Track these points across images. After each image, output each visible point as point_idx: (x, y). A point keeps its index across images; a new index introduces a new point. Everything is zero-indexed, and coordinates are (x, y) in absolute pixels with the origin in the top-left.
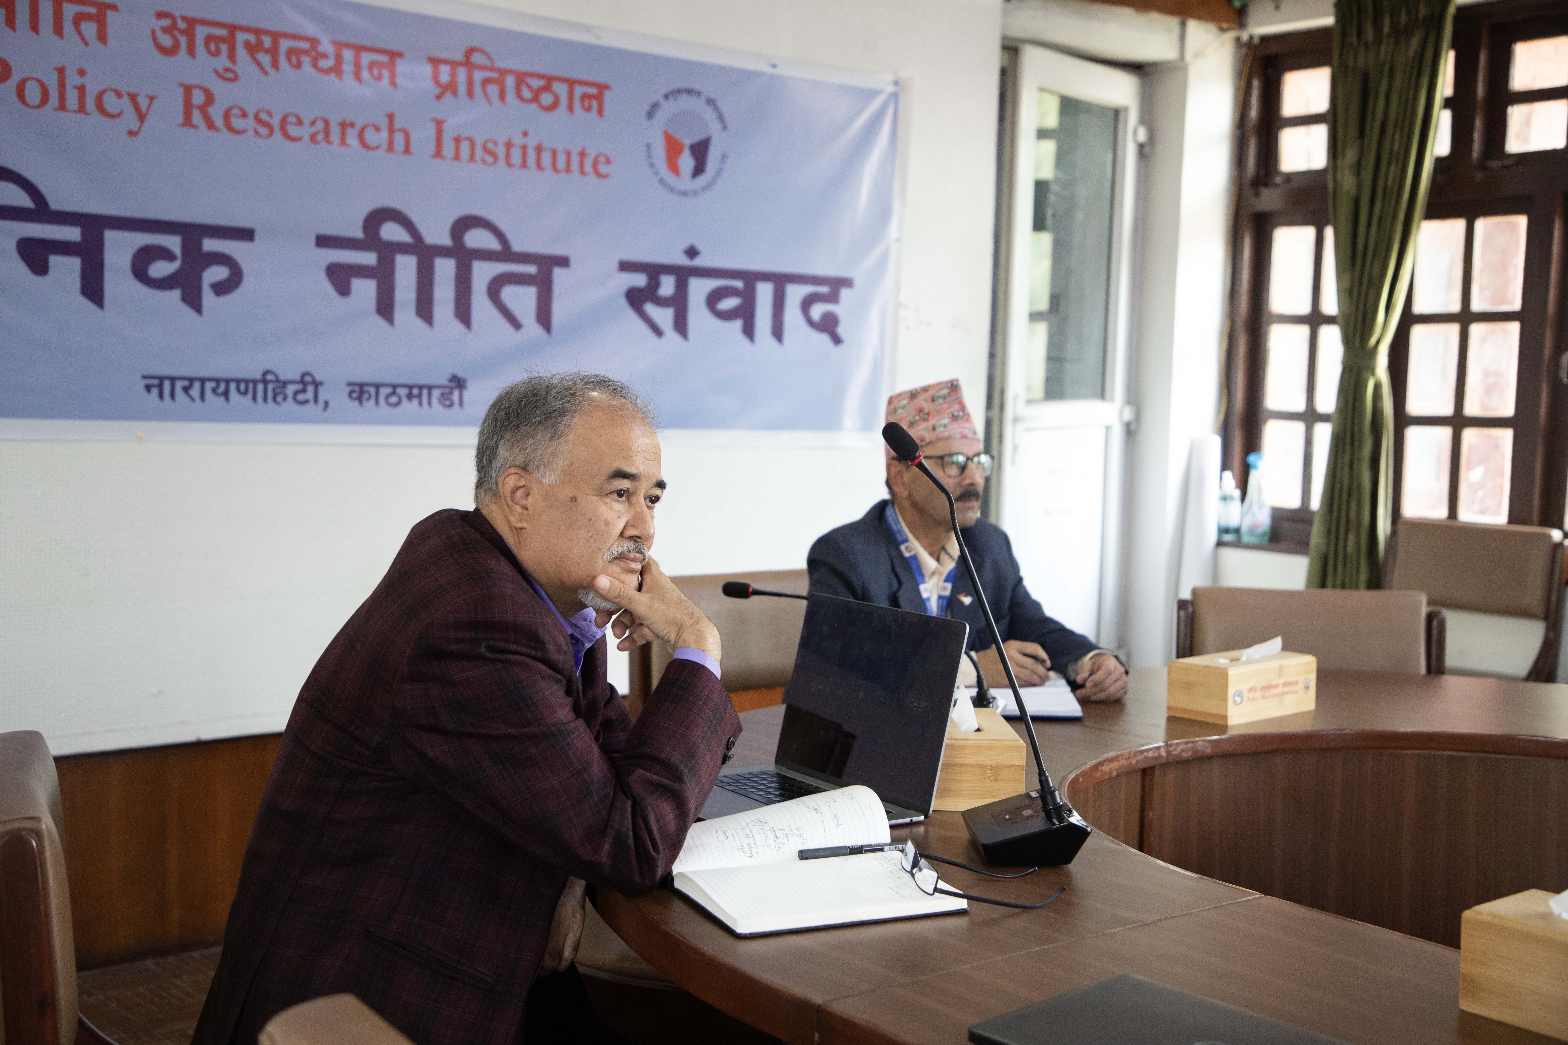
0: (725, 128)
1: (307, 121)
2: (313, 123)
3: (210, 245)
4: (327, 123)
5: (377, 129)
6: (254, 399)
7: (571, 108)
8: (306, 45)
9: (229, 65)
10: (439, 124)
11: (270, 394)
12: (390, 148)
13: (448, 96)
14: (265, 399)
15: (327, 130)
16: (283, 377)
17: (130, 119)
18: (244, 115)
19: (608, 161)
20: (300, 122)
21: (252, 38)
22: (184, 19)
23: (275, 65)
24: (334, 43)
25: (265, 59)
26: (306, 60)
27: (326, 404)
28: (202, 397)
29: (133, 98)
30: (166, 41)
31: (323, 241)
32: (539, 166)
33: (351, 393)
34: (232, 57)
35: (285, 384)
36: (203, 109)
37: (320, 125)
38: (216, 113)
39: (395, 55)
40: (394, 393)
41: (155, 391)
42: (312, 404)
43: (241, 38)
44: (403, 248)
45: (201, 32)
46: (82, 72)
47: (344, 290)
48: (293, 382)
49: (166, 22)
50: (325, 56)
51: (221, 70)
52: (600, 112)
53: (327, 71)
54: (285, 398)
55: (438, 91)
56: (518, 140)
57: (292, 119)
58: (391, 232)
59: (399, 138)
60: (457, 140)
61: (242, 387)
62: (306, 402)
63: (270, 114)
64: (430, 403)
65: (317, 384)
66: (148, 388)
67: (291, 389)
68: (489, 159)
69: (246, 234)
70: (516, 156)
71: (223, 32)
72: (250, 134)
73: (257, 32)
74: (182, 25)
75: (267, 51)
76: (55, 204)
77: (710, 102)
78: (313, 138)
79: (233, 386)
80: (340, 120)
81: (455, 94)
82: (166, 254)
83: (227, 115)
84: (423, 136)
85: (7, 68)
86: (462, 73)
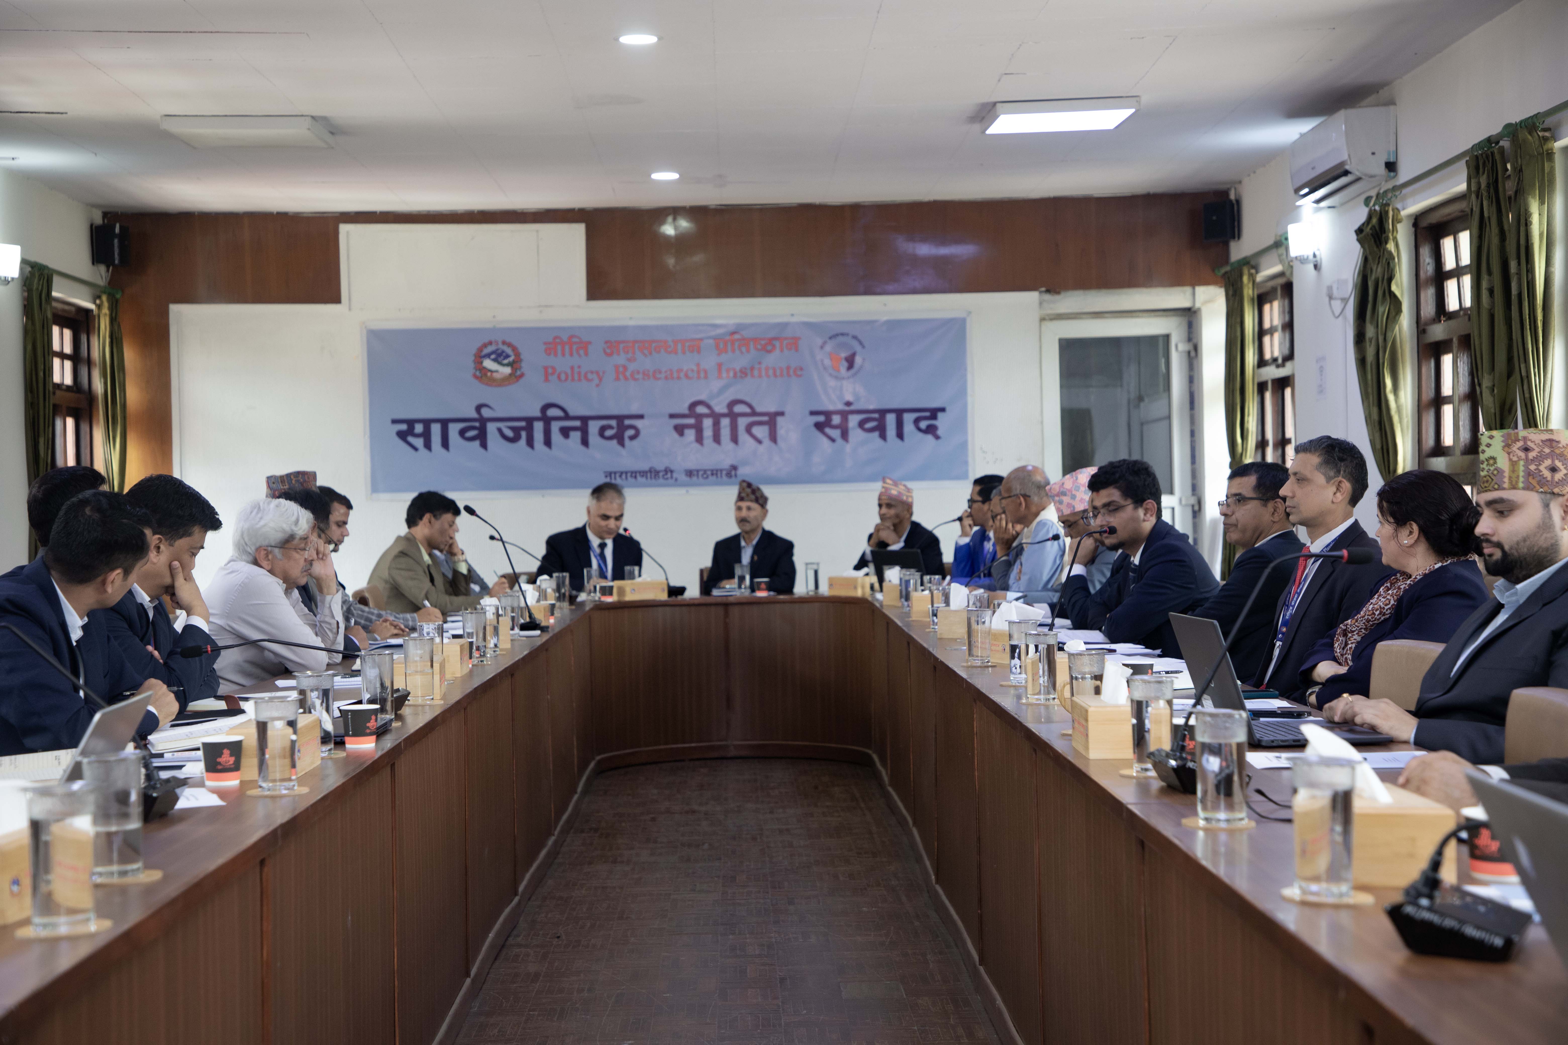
0: (863, 347)
1: (663, 372)
2: (666, 372)
3: (627, 422)
4: (672, 372)
5: (693, 371)
6: (647, 478)
7: (782, 350)
8: (662, 344)
9: (633, 356)
10: (720, 365)
11: (654, 476)
12: (699, 378)
13: (723, 353)
14: (653, 478)
15: (672, 374)
16: (658, 470)
17: (596, 381)
18: (639, 373)
20: (661, 373)
21: (641, 345)
22: (616, 342)
23: (650, 353)
24: (673, 342)
25: (646, 351)
26: (662, 350)
27: (676, 479)
29: (597, 373)
30: (608, 351)
31: (672, 416)
32: (767, 375)
33: (686, 474)
34: (634, 353)
35: (659, 472)
36: (624, 374)
37: (669, 373)
38: (628, 374)
39: (699, 342)
40: (705, 474)
42: (670, 480)
43: (637, 345)
44: (707, 416)
45: (621, 346)
46: (579, 367)
47: (681, 434)
48: (661, 471)
49: (608, 345)
50: (670, 347)
51: (629, 358)
52: (797, 350)
53: (670, 353)
54: (659, 478)
55: (718, 352)
57: (657, 372)
58: (701, 410)
59: (702, 373)
61: (642, 474)
62: (668, 479)
63: (649, 371)
64: (721, 476)
65: (672, 472)
67: (661, 474)
69: (641, 417)
70: (756, 373)
71: (630, 344)
72: (641, 380)
73: (643, 342)
74: (614, 344)
75: (647, 348)
76: (572, 414)
77: (855, 337)
78: (666, 378)
79: (638, 474)
80: (677, 370)
81: (726, 352)
82: (610, 427)
83: (632, 374)
84: (713, 371)
85: (554, 370)
86: (729, 343)
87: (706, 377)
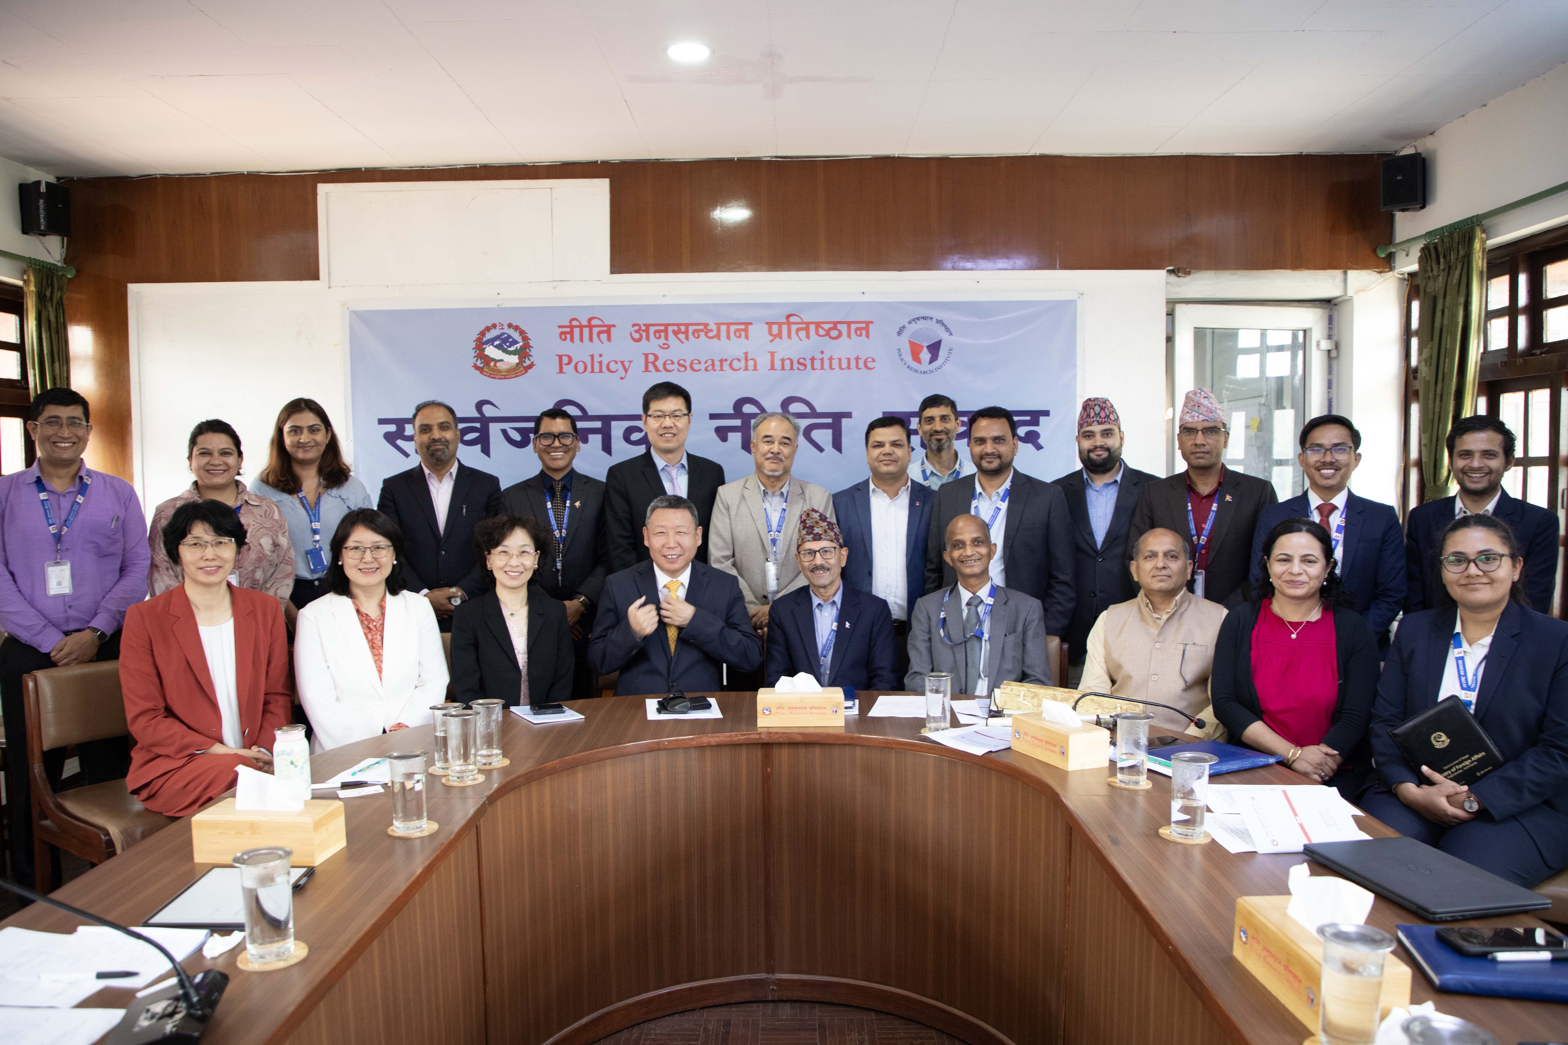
0: (951, 334)
1: (703, 362)
4: (713, 361)
8: (702, 327)
9: (666, 342)
10: (772, 354)
13: (777, 339)
15: (713, 365)
17: (621, 373)
19: (874, 361)
20: (700, 363)
21: (676, 328)
23: (687, 338)
24: (716, 324)
26: (702, 334)
30: (637, 336)
31: (713, 417)
32: (831, 368)
34: (666, 338)
36: (654, 364)
43: (670, 329)
46: (601, 355)
47: (724, 439)
49: (637, 328)
50: (711, 330)
52: (868, 336)
53: (712, 338)
56: (818, 356)
57: (695, 362)
58: (748, 409)
59: (751, 363)
60: (783, 360)
63: (685, 361)
68: (802, 367)
71: (662, 328)
72: (676, 371)
73: (678, 325)
75: (683, 333)
76: (590, 413)
77: (940, 322)
81: (781, 338)
83: (665, 364)
84: (764, 361)
85: (570, 360)
86: (785, 327)
87: (755, 369)
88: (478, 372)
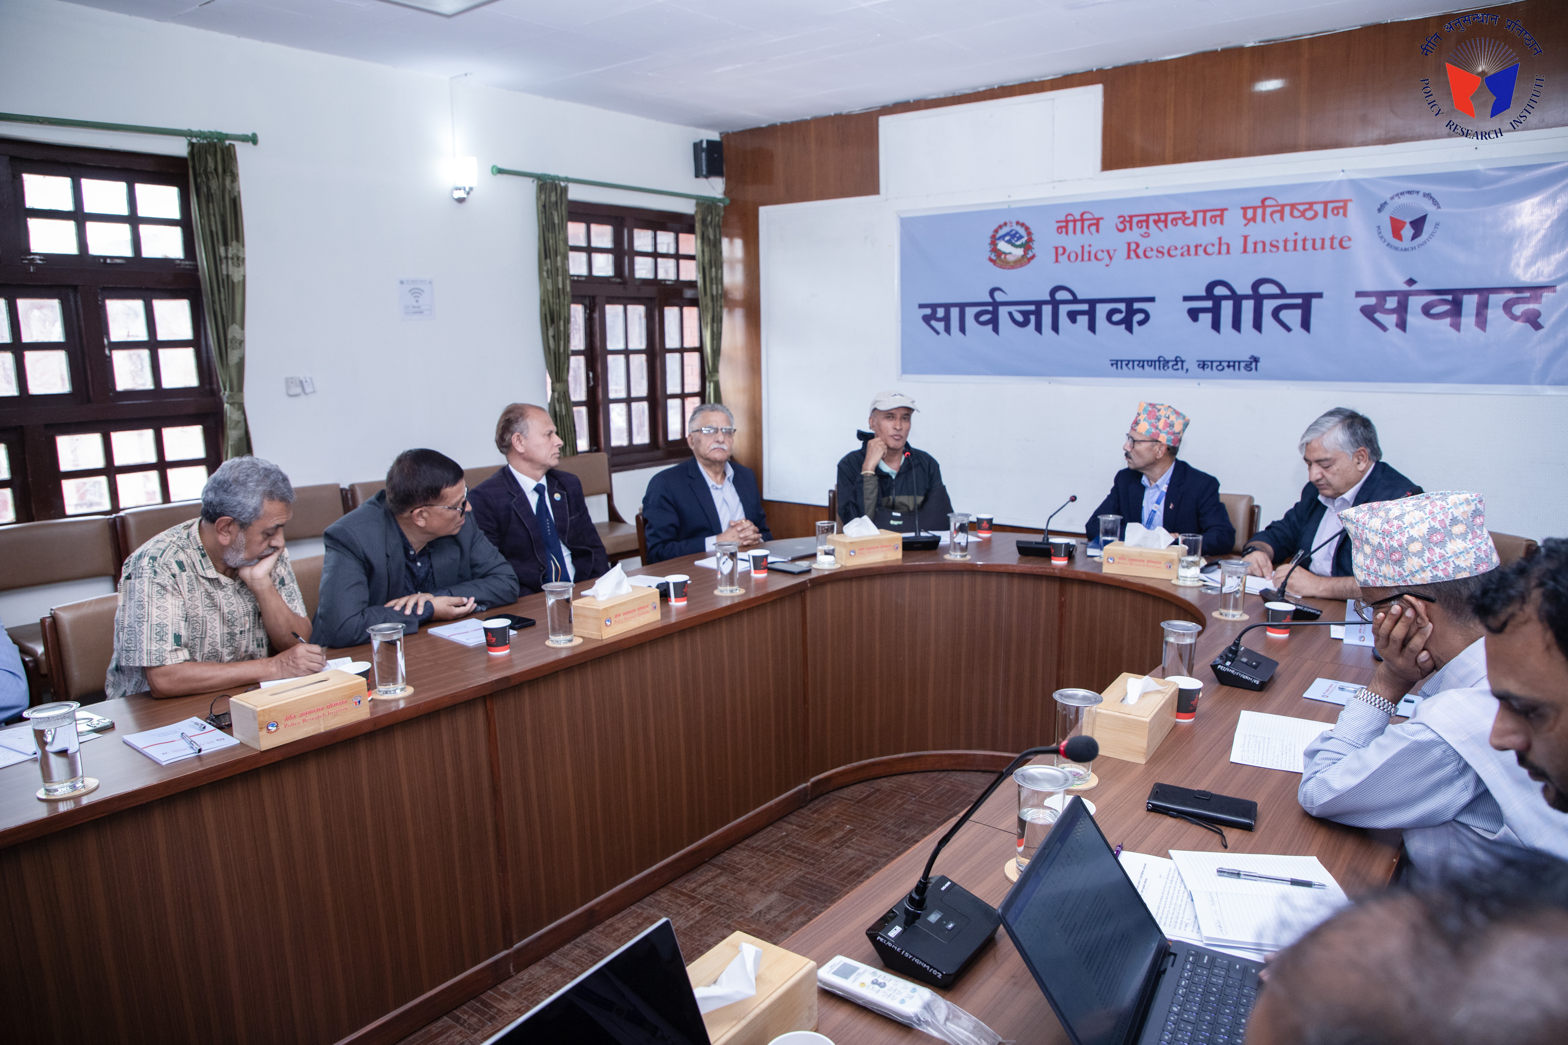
1: (1179, 248)
2: (1182, 248)
3: (1136, 306)
5: (1213, 245)
6: (1155, 368)
7: (1325, 216)
11: (1162, 366)
12: (1220, 253)
14: (1159, 368)
15: (1188, 250)
16: (1167, 359)
17: (1107, 260)
18: (1152, 250)
21: (1156, 217)
22: (1129, 216)
25: (1161, 225)
27: (1187, 370)
28: (1133, 368)
29: (1108, 252)
30: (1121, 227)
31: (1186, 299)
33: (1199, 365)
34: (1147, 227)
35: (1168, 362)
36: (1135, 251)
37: (1186, 248)
38: (1140, 251)
39: (1223, 210)
40: (1220, 365)
41: (1115, 366)
42: (1180, 370)
44: (1226, 298)
45: (1135, 220)
46: (1090, 246)
47: (1196, 319)
48: (1172, 361)
49: (1122, 219)
50: (1189, 218)
51: (1143, 234)
54: (1168, 368)
55: (1246, 222)
56: (1292, 237)
58: (1219, 291)
60: (1255, 244)
61: (1150, 363)
62: (1178, 369)
64: (1239, 369)
66: (1112, 365)
67: (1171, 364)
68: (1274, 249)
69: (1152, 300)
72: (1155, 257)
74: (1128, 219)
78: (1182, 255)
79: (1146, 363)
80: (1195, 244)
82: (1119, 311)
84: (1237, 245)
85: (1064, 250)
86: (1259, 212)
87: (1228, 252)
88: (991, 264)
